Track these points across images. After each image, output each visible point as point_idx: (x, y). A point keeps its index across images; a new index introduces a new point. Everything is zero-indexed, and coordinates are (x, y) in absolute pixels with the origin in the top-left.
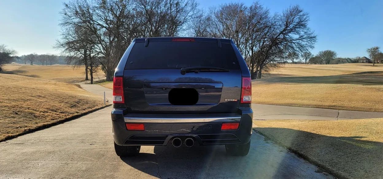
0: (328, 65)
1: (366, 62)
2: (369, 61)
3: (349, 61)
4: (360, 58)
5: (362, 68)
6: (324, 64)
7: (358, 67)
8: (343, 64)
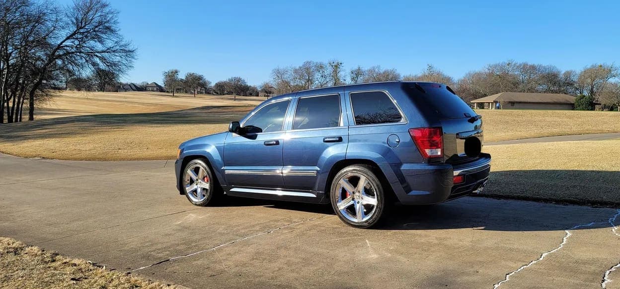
0: (101, 93)
1: (157, 90)
2: (160, 89)
3: (134, 88)
4: (148, 84)
5: (161, 100)
6: (95, 91)
7: (154, 97)
8: (125, 93)
